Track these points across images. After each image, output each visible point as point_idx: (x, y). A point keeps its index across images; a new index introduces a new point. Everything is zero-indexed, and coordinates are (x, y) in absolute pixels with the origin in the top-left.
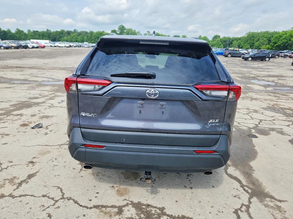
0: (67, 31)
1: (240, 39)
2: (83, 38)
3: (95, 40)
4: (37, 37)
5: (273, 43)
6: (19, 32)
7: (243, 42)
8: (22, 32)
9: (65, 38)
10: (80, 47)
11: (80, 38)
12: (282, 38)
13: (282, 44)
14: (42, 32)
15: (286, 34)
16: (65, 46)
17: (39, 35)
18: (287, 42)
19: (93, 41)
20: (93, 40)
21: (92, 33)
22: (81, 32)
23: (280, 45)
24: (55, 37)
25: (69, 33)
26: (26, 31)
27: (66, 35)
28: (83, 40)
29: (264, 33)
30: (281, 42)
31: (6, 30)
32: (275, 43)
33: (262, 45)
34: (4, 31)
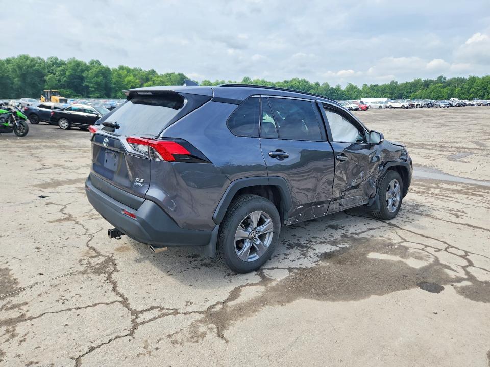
0: (425, 81)
2: (453, 91)
3: (476, 93)
4: (375, 93)
6: (352, 88)
8: (356, 87)
9: (418, 93)
10: (432, 106)
11: (446, 91)
14: (383, 85)
16: (403, 107)
17: (378, 91)
19: (471, 96)
20: (472, 93)
21: (473, 80)
22: (451, 80)
24: (402, 92)
25: (427, 84)
26: (360, 87)
27: (422, 87)
28: (452, 94)
31: (334, 87)
34: (332, 89)
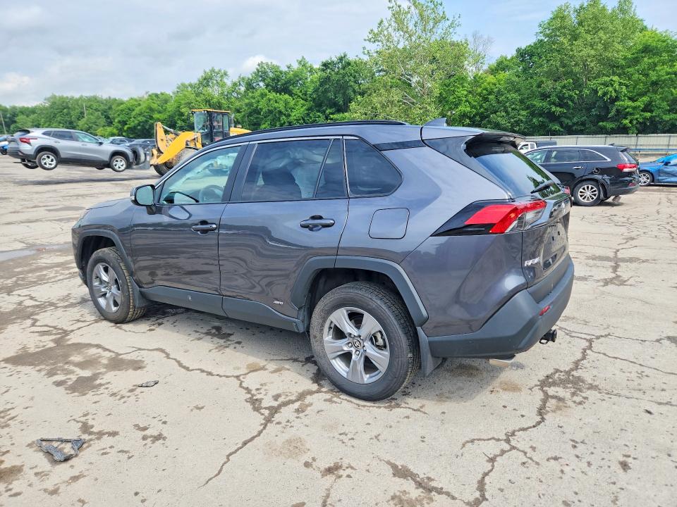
1: (33, 111)
5: (119, 122)
7: (43, 120)
12: (134, 113)
13: (139, 125)
15: (139, 105)
18: (147, 121)
23: (135, 128)
29: (89, 99)
30: (136, 122)
32: (124, 123)
33: (94, 126)
